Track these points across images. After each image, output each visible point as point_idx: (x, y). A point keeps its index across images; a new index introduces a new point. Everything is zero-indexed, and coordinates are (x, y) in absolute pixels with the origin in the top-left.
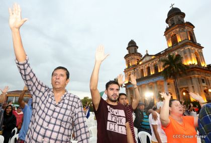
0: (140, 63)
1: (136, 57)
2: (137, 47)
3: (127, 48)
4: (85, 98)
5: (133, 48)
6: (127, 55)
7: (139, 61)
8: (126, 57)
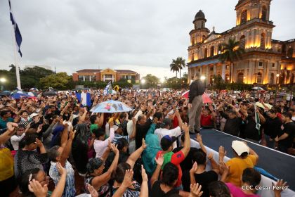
0: (205, 42)
1: (202, 33)
2: (206, 20)
3: (194, 22)
4: (148, 76)
5: (200, 22)
6: (193, 31)
7: (205, 38)
8: (191, 33)
